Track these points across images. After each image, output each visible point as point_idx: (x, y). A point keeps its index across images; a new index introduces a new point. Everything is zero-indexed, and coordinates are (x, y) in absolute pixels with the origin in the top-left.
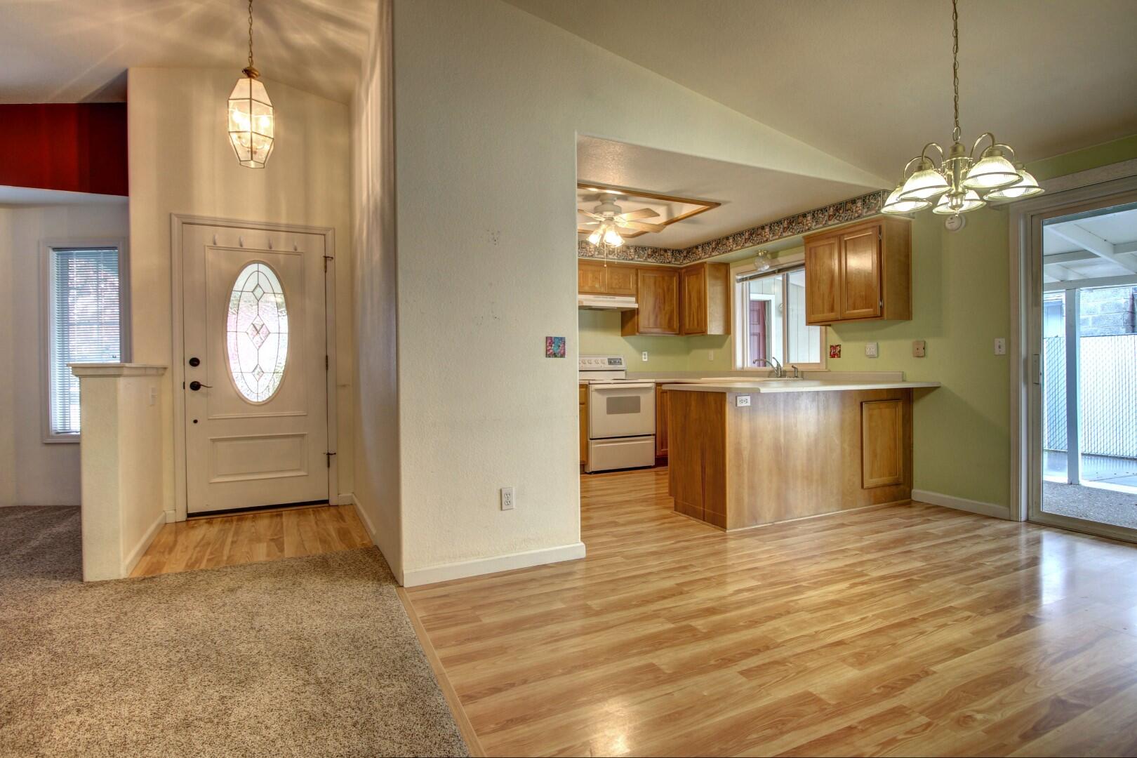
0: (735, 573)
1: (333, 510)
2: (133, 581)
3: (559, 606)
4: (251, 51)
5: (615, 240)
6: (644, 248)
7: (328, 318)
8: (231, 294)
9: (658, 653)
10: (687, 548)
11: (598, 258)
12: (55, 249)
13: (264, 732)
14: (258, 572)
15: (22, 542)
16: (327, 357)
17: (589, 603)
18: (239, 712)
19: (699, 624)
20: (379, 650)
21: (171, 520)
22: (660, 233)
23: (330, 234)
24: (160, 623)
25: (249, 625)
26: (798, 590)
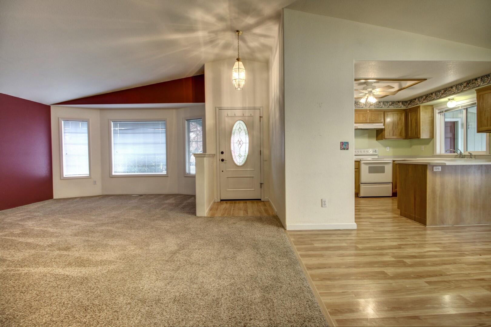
0: (429, 244)
1: (262, 203)
2: (208, 217)
3: (344, 244)
4: (239, 53)
5: (373, 100)
6: (387, 102)
7: (261, 138)
8: (232, 131)
9: (387, 268)
10: (405, 231)
11: (365, 108)
12: (187, 120)
13: (246, 264)
14: (241, 219)
15: (181, 204)
16: (260, 151)
17: (357, 245)
18: (239, 258)
19: (408, 261)
20: (279, 248)
21: (216, 201)
22: (395, 95)
23: (261, 109)
24: (216, 230)
25: (240, 234)
26: (462, 254)
